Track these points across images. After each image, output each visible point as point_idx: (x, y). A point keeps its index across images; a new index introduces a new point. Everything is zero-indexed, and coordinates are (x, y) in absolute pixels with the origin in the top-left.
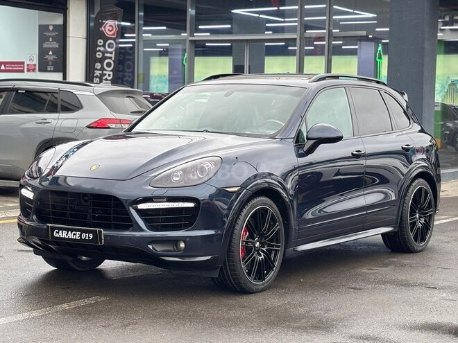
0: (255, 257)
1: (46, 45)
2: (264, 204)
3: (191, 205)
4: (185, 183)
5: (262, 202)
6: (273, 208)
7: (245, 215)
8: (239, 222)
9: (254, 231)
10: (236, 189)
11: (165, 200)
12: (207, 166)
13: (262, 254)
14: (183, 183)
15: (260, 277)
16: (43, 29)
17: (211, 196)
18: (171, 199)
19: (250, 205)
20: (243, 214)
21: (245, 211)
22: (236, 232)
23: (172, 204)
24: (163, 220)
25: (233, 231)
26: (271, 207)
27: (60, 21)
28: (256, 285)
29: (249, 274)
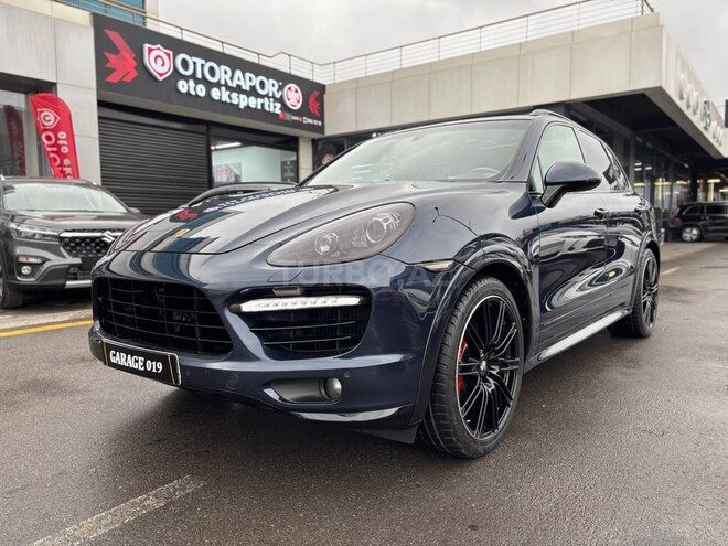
0: (481, 393)
1: (286, 175)
2: (494, 292)
3: (353, 301)
4: (342, 255)
5: (490, 287)
6: (508, 299)
7: (463, 315)
8: (453, 330)
9: (478, 343)
10: (446, 265)
11: (298, 291)
12: (386, 220)
13: (492, 381)
14: (338, 253)
15: (490, 425)
16: (284, 164)
17: (394, 281)
18: (310, 291)
19: (470, 295)
20: (459, 314)
21: (462, 307)
22: (447, 351)
23: (313, 299)
24: (297, 334)
25: (441, 348)
26: (505, 296)
27: (294, 158)
28: (484, 443)
29: (472, 426)
